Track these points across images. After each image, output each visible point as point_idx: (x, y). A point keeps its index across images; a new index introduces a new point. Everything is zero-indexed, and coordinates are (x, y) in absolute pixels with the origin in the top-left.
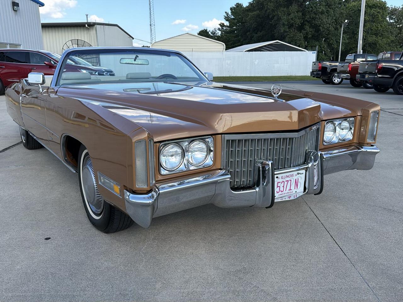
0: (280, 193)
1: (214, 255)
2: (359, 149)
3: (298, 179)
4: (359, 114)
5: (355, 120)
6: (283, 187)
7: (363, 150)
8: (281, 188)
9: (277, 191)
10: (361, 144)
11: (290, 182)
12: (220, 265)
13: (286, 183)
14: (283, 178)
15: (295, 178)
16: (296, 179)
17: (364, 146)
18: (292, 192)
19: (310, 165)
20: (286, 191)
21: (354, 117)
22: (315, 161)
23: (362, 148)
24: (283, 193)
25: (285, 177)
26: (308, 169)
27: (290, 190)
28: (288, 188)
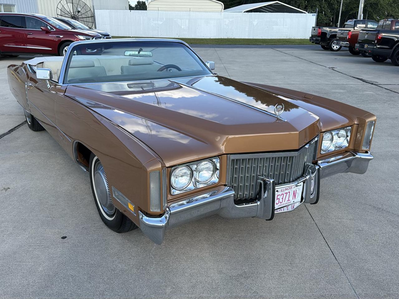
0: (279, 204)
1: (217, 258)
2: (354, 156)
3: (296, 190)
4: (356, 123)
5: (352, 128)
6: (282, 198)
7: (357, 156)
8: (280, 200)
9: (276, 203)
10: (355, 151)
11: (288, 194)
12: (223, 269)
13: (285, 195)
14: (283, 191)
15: (293, 189)
16: (294, 191)
17: (358, 152)
18: (291, 202)
19: (308, 177)
20: (285, 202)
21: (351, 126)
22: (312, 173)
23: (357, 154)
24: (282, 204)
25: (284, 190)
26: (306, 181)
27: (289, 200)
28: (287, 199)
